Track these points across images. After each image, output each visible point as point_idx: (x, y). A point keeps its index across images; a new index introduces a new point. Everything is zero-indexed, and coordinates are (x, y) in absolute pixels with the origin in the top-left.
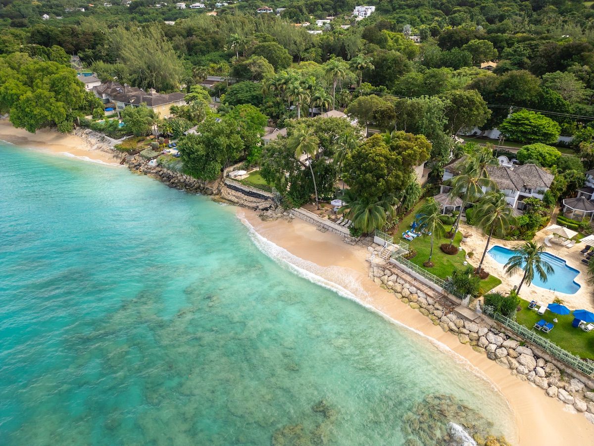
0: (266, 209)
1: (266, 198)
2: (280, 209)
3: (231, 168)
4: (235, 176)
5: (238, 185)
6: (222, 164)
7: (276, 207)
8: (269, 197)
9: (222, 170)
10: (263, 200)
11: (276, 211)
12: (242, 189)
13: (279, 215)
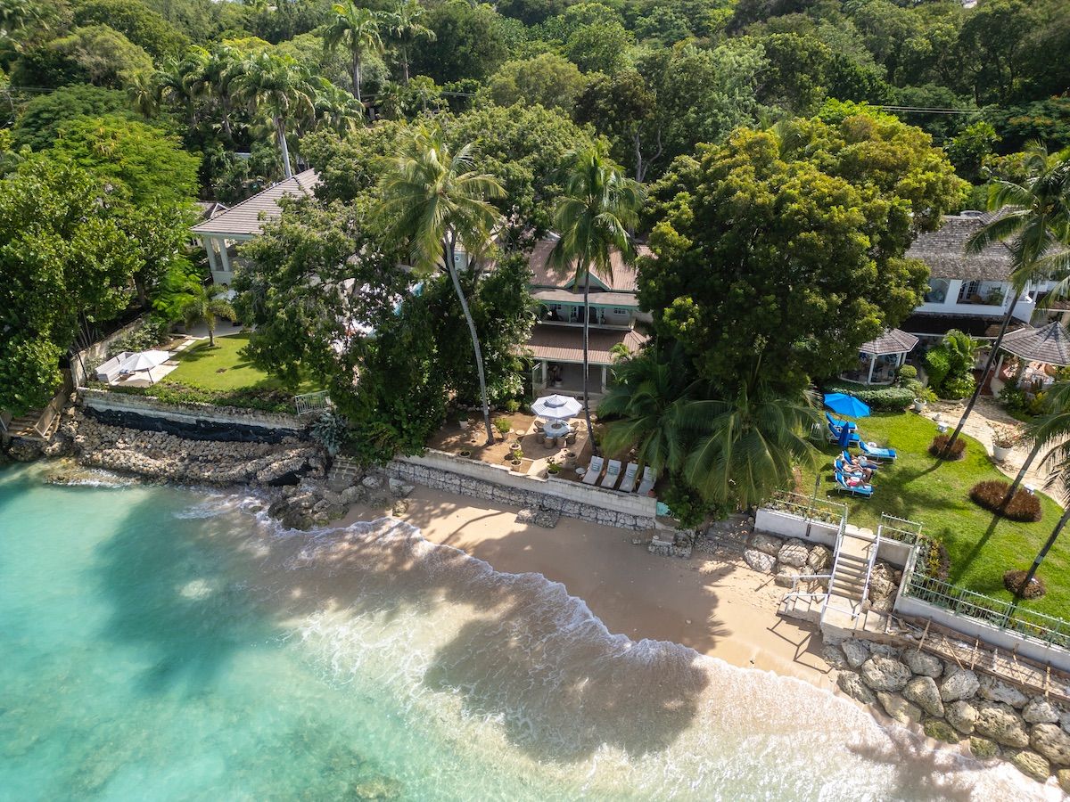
0: (289, 479)
1: (274, 439)
2: (346, 467)
3: (100, 350)
4: (124, 376)
5: (142, 409)
6: (57, 338)
7: (329, 464)
8: (283, 432)
9: (65, 364)
10: (264, 446)
11: (332, 477)
12: (164, 421)
13: (351, 491)
